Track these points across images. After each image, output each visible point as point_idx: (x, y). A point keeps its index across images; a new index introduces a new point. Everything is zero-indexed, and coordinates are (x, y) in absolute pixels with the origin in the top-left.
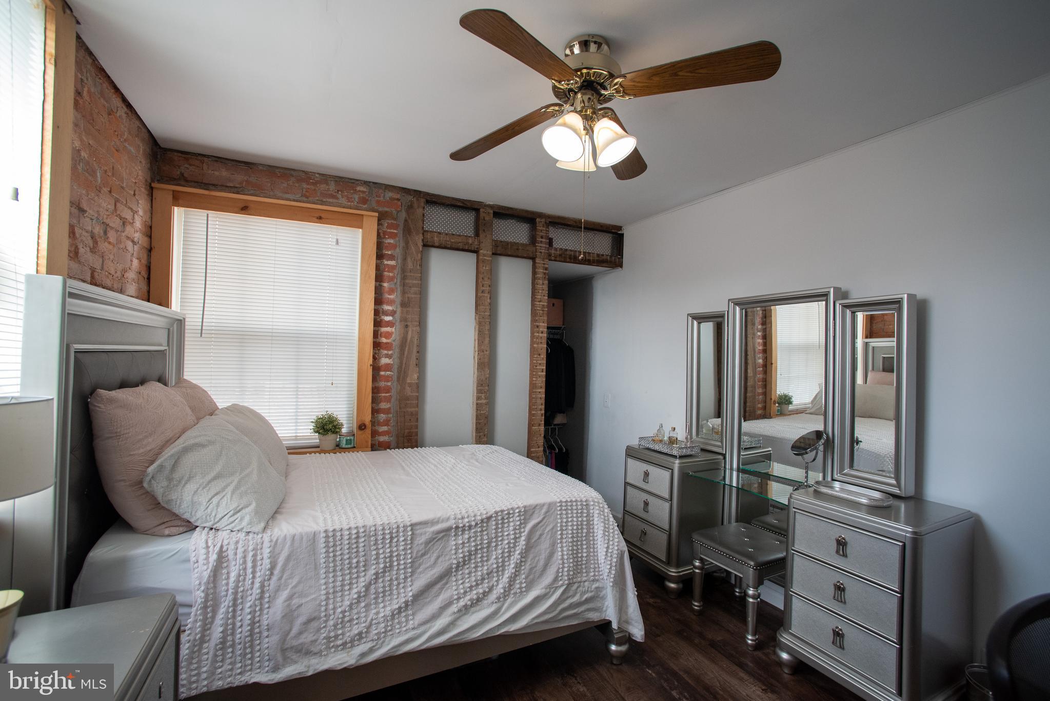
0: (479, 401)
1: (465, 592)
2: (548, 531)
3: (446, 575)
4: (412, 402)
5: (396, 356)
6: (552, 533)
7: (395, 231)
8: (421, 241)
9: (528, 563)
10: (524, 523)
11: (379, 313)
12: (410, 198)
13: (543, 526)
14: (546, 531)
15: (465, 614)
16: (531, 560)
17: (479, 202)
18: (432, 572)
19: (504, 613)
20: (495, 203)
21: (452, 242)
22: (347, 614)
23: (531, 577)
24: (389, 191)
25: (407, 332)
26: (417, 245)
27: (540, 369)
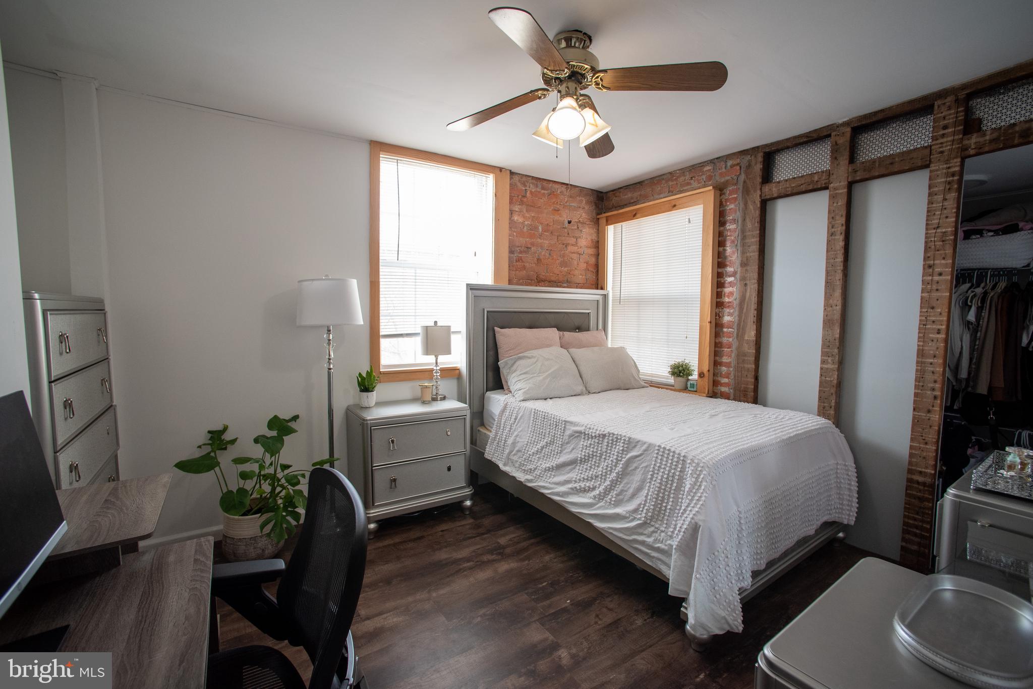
0: (824, 366)
1: (580, 480)
2: (642, 467)
3: (573, 463)
4: (749, 358)
5: (736, 313)
6: (645, 470)
7: (735, 196)
8: (759, 197)
9: (622, 485)
10: (625, 451)
11: (723, 275)
12: (748, 157)
13: (640, 460)
14: (641, 467)
15: (575, 494)
16: (625, 484)
17: (828, 126)
18: (568, 456)
19: (595, 509)
20: (851, 117)
21: (793, 187)
22: (531, 457)
23: (621, 497)
24: (730, 160)
25: (746, 290)
26: (755, 202)
27: (933, 329)
